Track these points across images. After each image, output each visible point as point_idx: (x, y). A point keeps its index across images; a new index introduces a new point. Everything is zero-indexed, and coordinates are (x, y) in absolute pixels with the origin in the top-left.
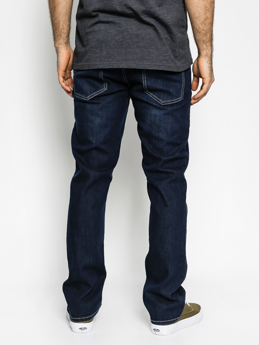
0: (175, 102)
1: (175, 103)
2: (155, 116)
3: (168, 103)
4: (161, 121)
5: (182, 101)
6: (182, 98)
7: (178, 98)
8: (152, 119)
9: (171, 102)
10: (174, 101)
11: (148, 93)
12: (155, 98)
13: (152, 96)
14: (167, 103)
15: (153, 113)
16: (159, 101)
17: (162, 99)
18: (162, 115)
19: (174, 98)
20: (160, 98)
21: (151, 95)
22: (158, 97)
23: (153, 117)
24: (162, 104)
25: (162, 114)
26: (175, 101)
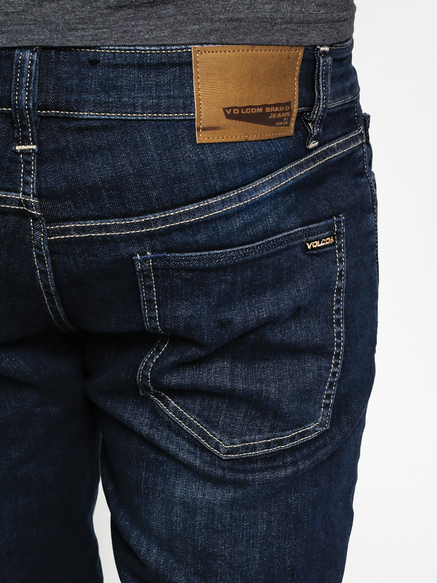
0: (288, 446)
1: (285, 450)
2: (190, 508)
3: (254, 448)
4: (216, 532)
5: (321, 436)
6: (321, 425)
7: (301, 426)
8: (175, 518)
9: (268, 445)
10: (281, 443)
11: (156, 395)
12: (191, 425)
13: (175, 411)
14: (247, 449)
15: (178, 492)
16: (208, 439)
17: (223, 432)
18: (218, 510)
19: (284, 430)
20: (213, 426)
21: (170, 408)
22: (206, 421)
23: (178, 509)
24: (224, 457)
25: (221, 505)
26: (290, 438)
